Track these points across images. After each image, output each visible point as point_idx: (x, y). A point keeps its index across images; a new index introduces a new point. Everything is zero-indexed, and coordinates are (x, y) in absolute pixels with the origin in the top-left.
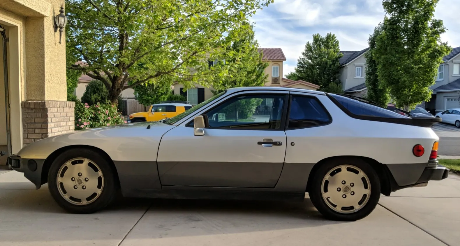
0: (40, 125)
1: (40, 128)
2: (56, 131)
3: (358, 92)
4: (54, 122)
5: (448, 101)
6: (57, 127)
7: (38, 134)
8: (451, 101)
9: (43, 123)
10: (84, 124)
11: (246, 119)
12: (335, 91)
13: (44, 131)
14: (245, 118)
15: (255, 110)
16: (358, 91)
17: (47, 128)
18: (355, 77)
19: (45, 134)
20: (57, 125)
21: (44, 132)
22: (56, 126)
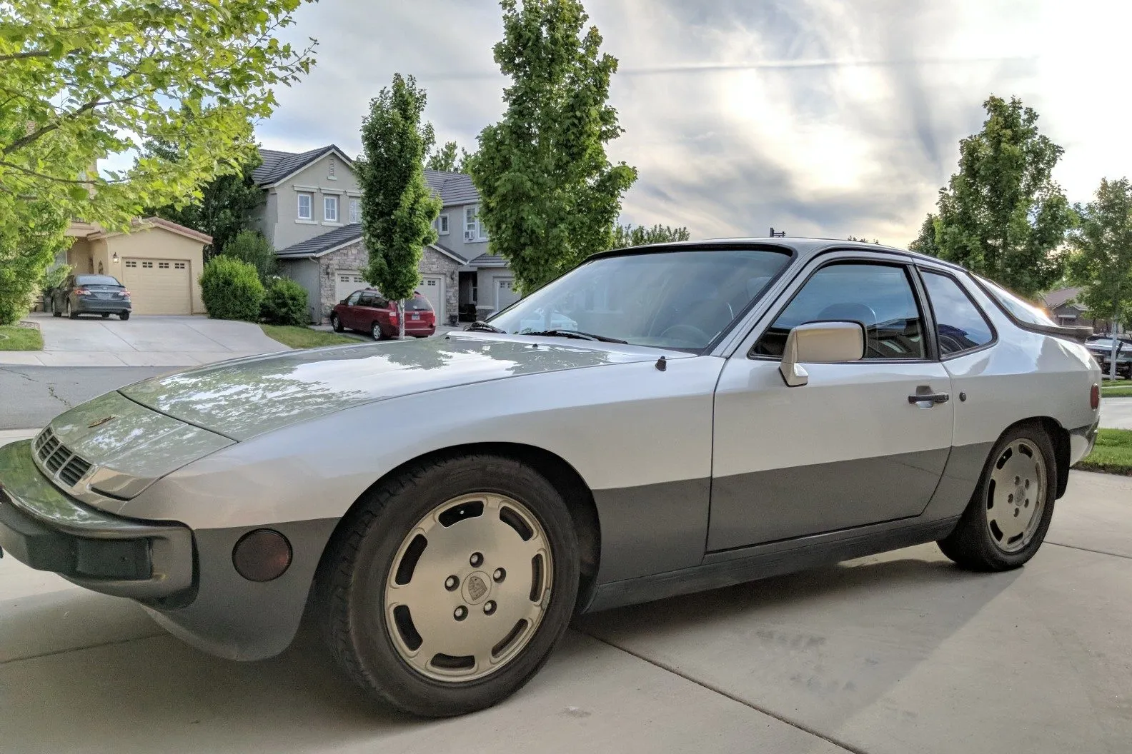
3: (314, 258)
5: (501, 287)
11: (8, 326)
12: (254, 252)
14: (4, 323)
15: (36, 300)
16: (314, 255)
18: (297, 218)
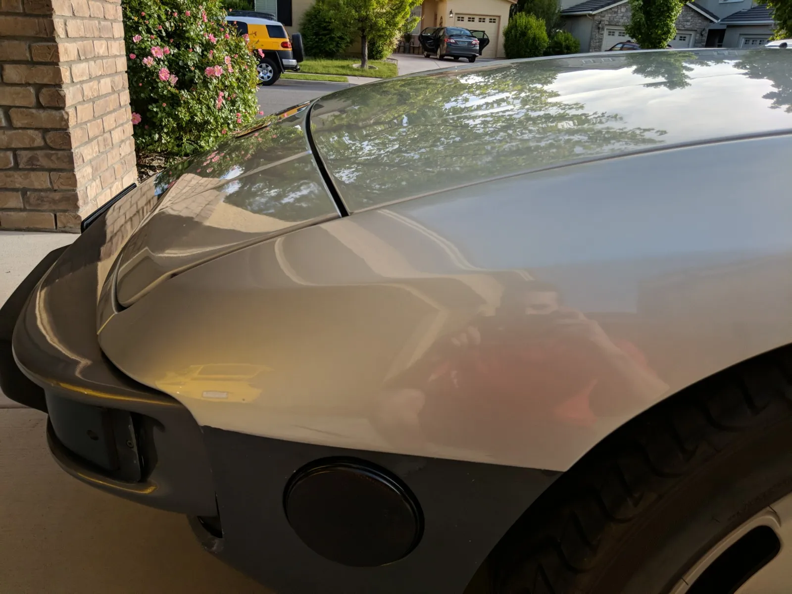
0: (24, 46)
1: (26, 62)
2: (85, 78)
3: (590, 15)
4: (75, 39)
5: (746, 43)
6: (87, 60)
7: (18, 89)
8: (753, 44)
9: (37, 39)
10: (153, 52)
11: (379, 61)
12: (546, 9)
13: (42, 75)
14: (377, 59)
15: (397, 43)
16: (591, 12)
17: (54, 62)
19: (53, 89)
20: (85, 54)
21: (46, 81)
22: (82, 58)
